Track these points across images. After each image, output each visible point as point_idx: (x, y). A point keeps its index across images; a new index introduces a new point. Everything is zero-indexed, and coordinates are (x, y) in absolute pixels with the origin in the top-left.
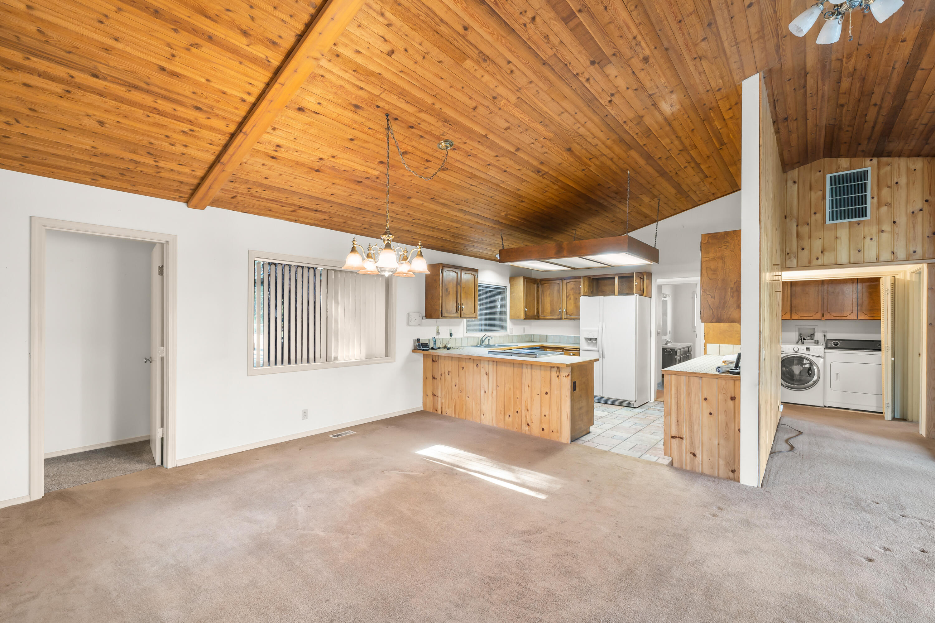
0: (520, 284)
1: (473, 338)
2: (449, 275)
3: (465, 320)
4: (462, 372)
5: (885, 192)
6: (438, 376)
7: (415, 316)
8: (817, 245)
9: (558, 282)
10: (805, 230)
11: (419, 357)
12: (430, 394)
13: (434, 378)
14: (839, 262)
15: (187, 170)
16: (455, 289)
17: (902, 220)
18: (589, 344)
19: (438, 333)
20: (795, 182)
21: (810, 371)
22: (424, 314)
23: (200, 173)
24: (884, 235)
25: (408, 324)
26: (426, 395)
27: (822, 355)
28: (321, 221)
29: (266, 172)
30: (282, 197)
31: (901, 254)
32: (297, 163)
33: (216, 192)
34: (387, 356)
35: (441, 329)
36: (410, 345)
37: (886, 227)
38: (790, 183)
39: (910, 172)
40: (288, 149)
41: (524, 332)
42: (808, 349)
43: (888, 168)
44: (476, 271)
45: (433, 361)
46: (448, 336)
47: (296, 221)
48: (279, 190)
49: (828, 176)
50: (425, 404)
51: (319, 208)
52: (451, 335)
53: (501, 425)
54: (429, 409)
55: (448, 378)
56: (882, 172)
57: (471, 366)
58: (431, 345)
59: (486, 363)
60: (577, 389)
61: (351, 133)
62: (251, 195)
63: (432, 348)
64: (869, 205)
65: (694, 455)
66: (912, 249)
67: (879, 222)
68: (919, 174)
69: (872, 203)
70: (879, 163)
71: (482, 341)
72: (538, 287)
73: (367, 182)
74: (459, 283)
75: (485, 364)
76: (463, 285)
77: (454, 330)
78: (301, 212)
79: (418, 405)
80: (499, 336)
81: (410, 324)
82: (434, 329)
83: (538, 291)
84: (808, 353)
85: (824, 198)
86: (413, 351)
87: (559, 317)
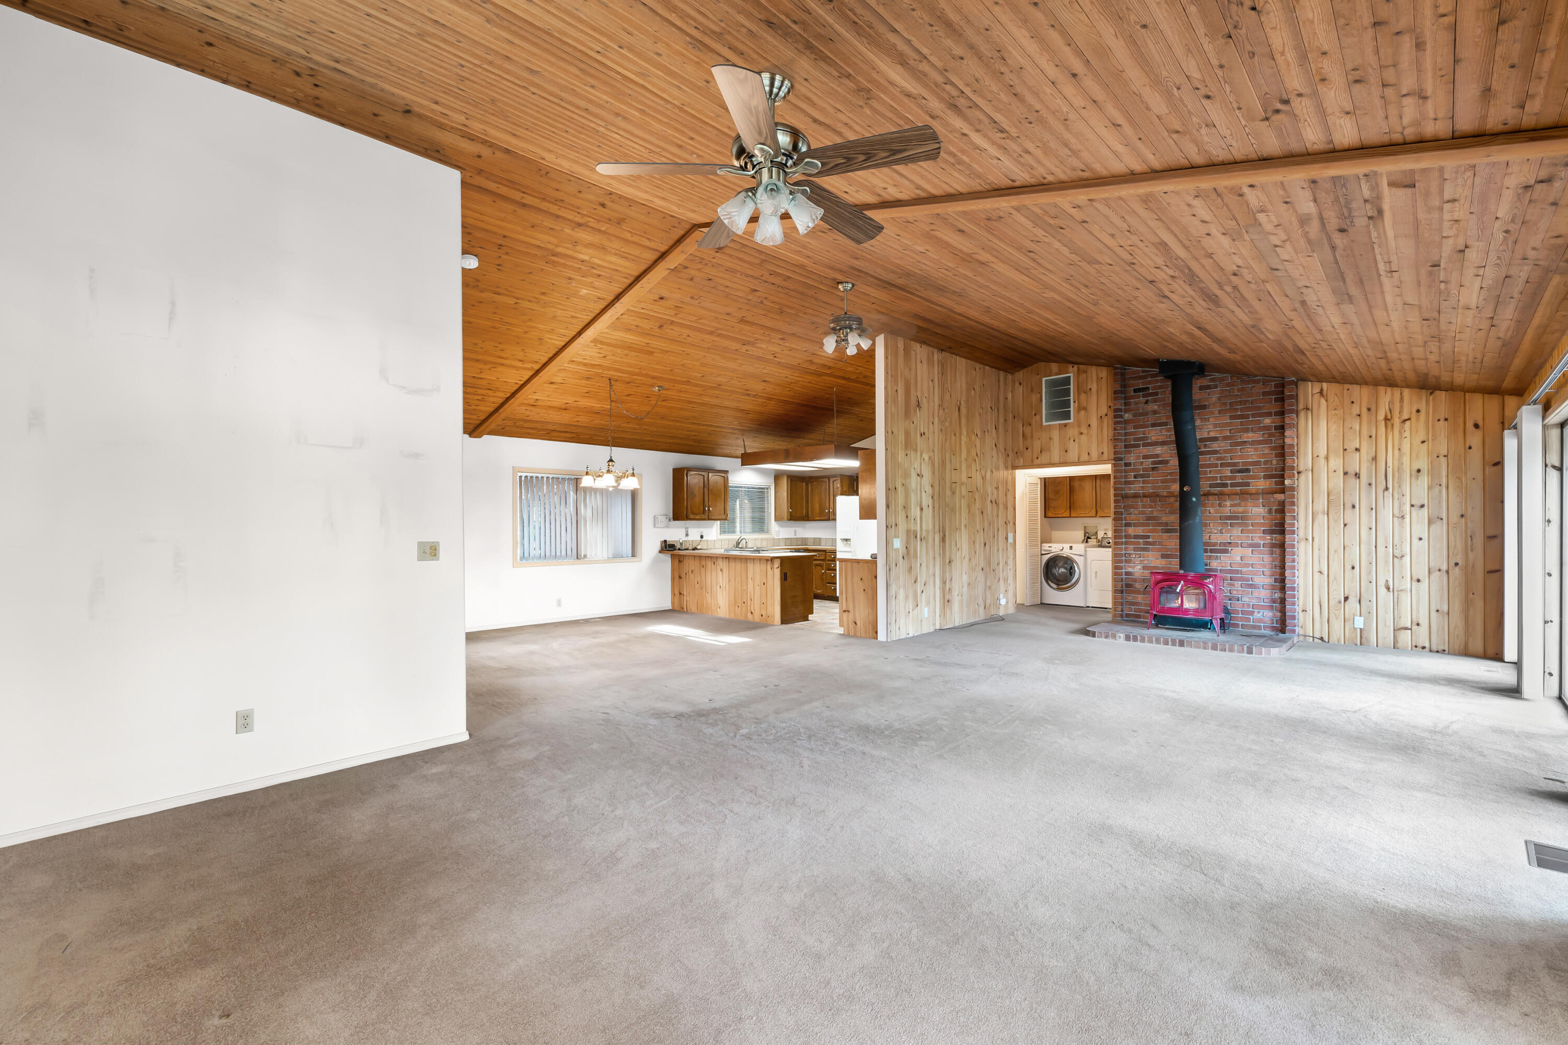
0: (784, 483)
1: (729, 540)
2: (693, 479)
3: (719, 522)
4: (703, 570)
5: (1083, 396)
6: (683, 576)
7: (663, 519)
8: (1037, 445)
9: (825, 480)
10: (1028, 430)
11: (667, 558)
12: (677, 593)
13: (680, 577)
14: (1053, 462)
15: (474, 417)
16: (702, 492)
17: (1094, 423)
18: (845, 545)
19: (687, 535)
20: (1020, 384)
21: (1071, 571)
22: (671, 516)
23: (483, 417)
24: (1083, 436)
25: (655, 526)
26: (673, 594)
27: (1082, 553)
28: (570, 438)
29: (528, 413)
30: (539, 426)
31: (1095, 455)
32: (550, 407)
33: (493, 426)
34: (633, 555)
35: (690, 531)
36: (658, 546)
37: (1084, 430)
38: (1017, 384)
39: (1099, 379)
40: (543, 401)
41: (795, 535)
42: (1071, 548)
43: (1085, 375)
44: (726, 472)
45: (680, 561)
46: (700, 539)
47: (550, 440)
48: (537, 422)
49: (1044, 379)
50: (673, 603)
51: (567, 430)
52: (702, 537)
53: (732, 616)
54: (677, 608)
55: (692, 576)
56: (1081, 378)
57: (709, 563)
58: (678, 546)
59: (721, 560)
60: (789, 579)
61: (586, 390)
62: (517, 426)
63: (679, 549)
64: (1072, 409)
65: (856, 623)
66: (1101, 451)
67: (1079, 425)
68: (1104, 380)
69: (1074, 406)
70: (1078, 370)
71: (738, 544)
72: (807, 485)
73: (604, 412)
74: (706, 485)
75: (720, 562)
76: (711, 487)
77: (705, 532)
78: (554, 434)
79: (668, 605)
80: (762, 539)
81: (657, 526)
82: (683, 531)
83: (807, 490)
84: (1071, 551)
85: (1041, 400)
86: (660, 552)
87: (827, 518)
